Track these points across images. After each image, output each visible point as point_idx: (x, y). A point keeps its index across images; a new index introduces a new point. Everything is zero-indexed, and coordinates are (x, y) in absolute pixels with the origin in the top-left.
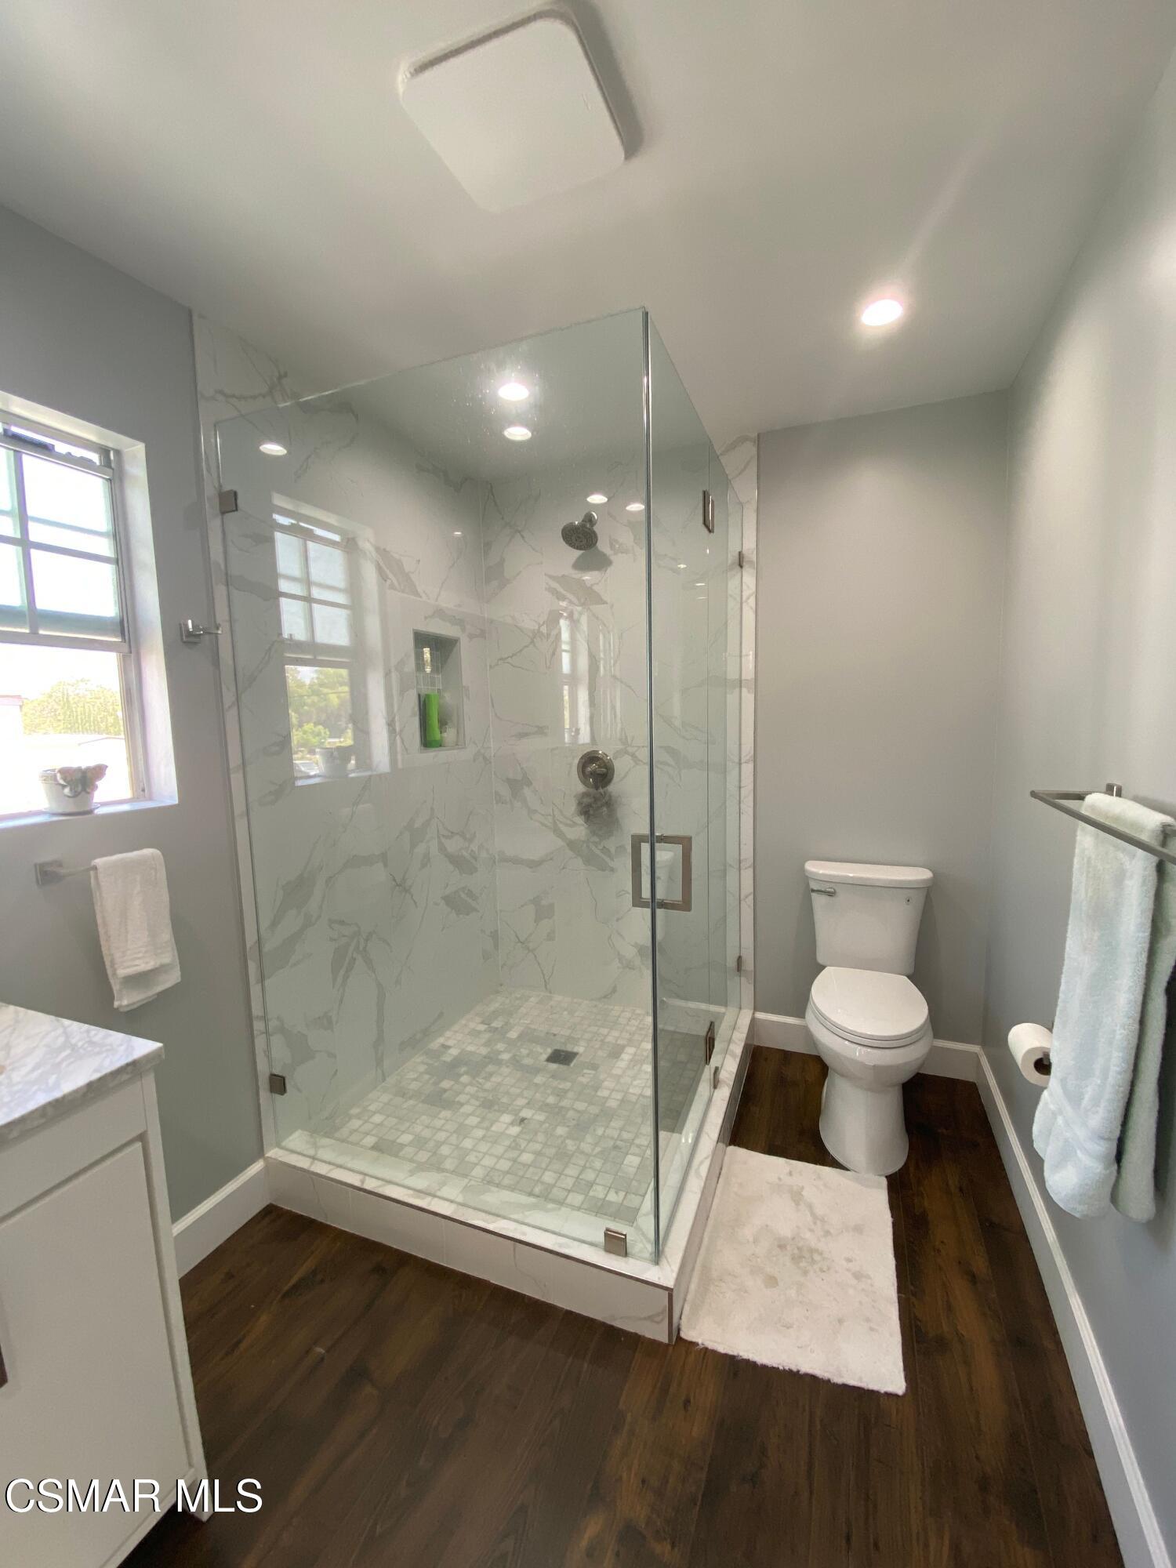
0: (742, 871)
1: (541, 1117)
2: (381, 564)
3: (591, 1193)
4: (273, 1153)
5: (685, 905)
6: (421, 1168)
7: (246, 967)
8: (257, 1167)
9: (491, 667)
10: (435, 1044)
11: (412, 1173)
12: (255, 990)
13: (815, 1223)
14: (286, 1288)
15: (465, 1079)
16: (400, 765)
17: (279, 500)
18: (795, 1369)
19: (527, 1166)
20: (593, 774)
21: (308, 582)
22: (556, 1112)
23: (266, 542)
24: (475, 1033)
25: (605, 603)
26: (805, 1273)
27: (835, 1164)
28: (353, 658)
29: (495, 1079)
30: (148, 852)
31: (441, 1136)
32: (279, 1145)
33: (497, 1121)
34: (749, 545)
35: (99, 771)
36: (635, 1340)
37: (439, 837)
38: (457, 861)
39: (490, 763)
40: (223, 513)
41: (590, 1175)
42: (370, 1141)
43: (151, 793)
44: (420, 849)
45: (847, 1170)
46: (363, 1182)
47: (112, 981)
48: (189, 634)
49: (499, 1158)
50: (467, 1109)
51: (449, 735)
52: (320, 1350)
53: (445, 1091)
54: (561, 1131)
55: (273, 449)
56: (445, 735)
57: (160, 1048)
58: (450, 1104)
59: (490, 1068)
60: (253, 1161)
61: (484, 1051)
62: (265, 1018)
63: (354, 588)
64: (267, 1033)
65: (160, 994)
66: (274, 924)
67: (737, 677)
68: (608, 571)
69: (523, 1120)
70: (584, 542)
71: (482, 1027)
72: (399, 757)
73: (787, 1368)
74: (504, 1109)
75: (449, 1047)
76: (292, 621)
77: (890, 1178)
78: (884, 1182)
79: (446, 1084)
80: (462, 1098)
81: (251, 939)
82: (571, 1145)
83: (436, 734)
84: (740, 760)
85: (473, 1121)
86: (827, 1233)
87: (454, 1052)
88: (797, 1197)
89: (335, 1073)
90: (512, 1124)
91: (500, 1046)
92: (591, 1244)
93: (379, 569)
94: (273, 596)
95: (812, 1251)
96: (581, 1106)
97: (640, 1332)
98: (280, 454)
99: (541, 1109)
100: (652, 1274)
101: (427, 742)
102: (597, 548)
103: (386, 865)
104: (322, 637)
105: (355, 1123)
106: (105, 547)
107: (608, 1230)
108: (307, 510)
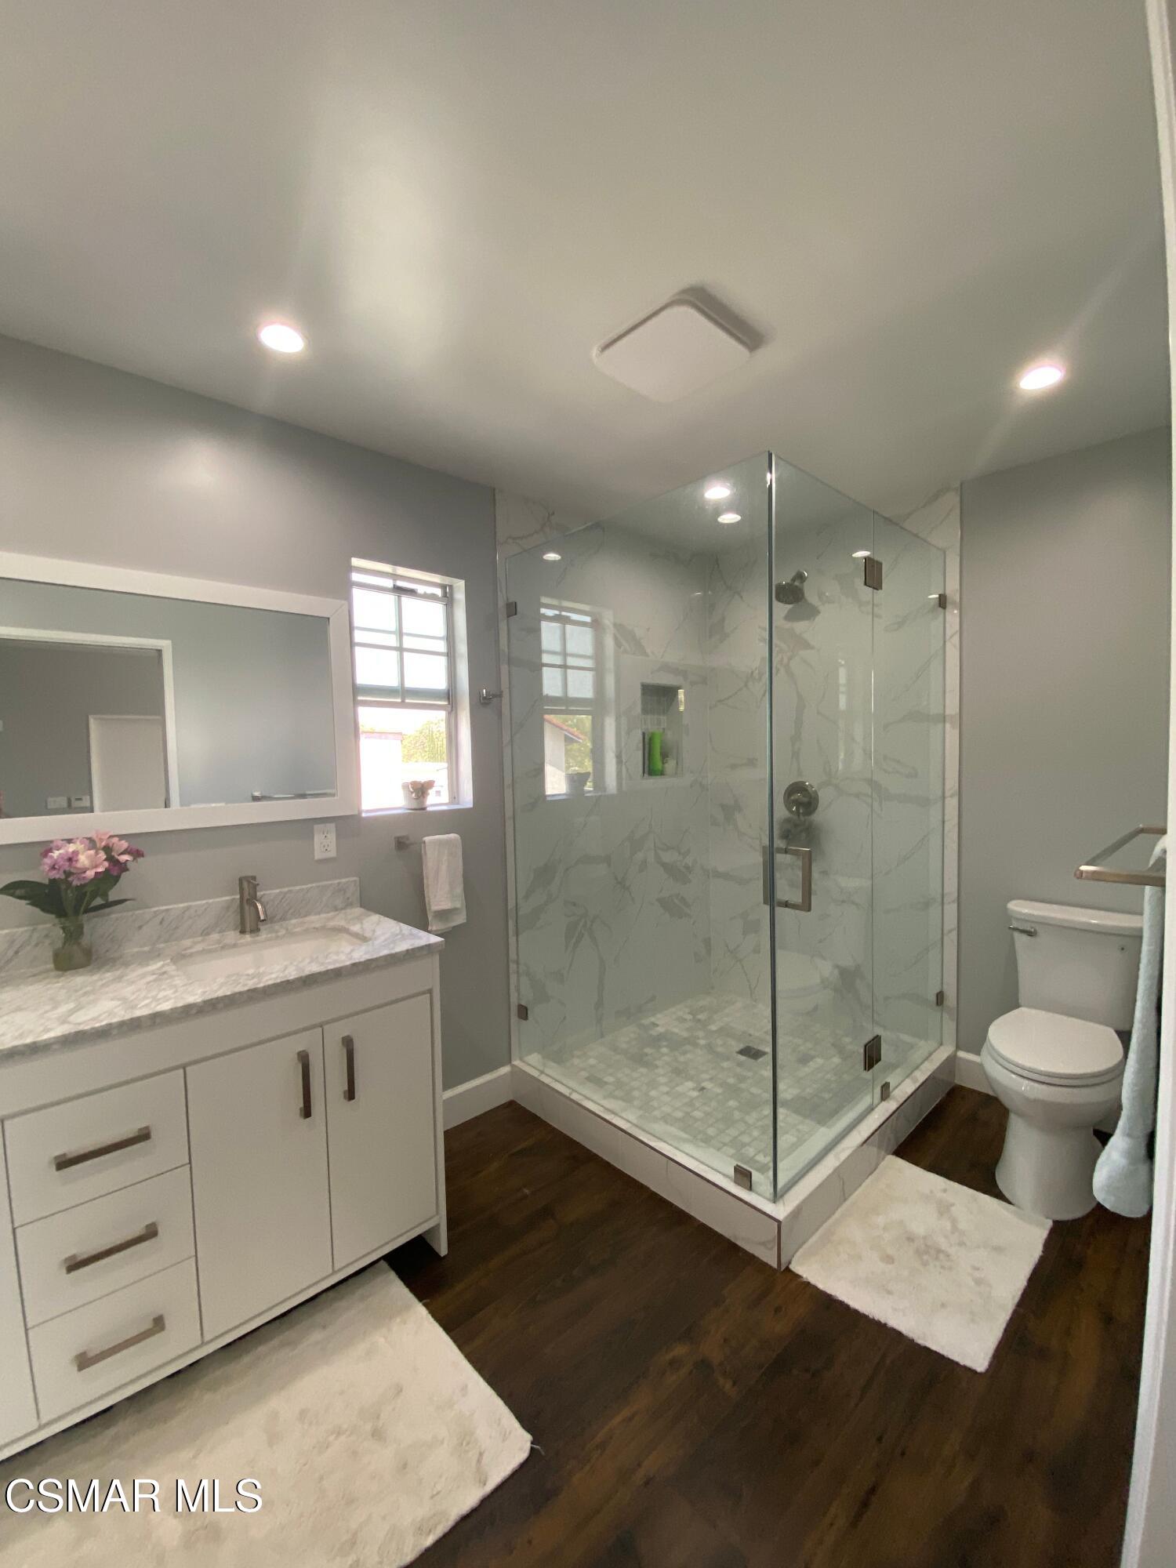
0: (946, 907)
1: (719, 1090)
2: (618, 636)
3: (743, 1151)
4: (517, 1063)
5: (806, 906)
6: (610, 1096)
7: (507, 921)
8: (505, 1070)
9: (710, 708)
10: (646, 1022)
11: (605, 1098)
12: (512, 940)
13: (953, 1233)
14: (515, 1150)
15: (664, 1050)
16: (624, 788)
17: (544, 600)
18: (883, 1321)
19: (696, 1120)
20: (798, 803)
21: (564, 654)
22: (733, 1091)
23: (536, 631)
24: (682, 1020)
25: (812, 648)
26: (925, 1264)
27: (999, 1195)
28: (596, 707)
29: (689, 1056)
30: (452, 836)
31: (635, 1084)
32: (521, 1059)
33: (682, 1084)
34: (952, 588)
35: (430, 784)
36: (752, 1258)
37: (655, 850)
38: (669, 869)
39: (707, 790)
40: (508, 617)
41: (746, 1139)
42: (584, 1074)
43: (458, 800)
44: (640, 856)
45: (1010, 1203)
46: (570, 1094)
47: (428, 912)
48: (485, 698)
49: (677, 1109)
50: (661, 1071)
51: (670, 765)
52: (526, 1191)
53: (647, 1055)
54: (732, 1103)
55: (552, 556)
56: (666, 765)
57: (442, 941)
58: (649, 1065)
59: (688, 1047)
60: (503, 1065)
61: (685, 1034)
62: (518, 963)
63: (598, 655)
64: (518, 972)
65: (454, 927)
66: (526, 897)
67: (942, 712)
68: (816, 619)
69: (703, 1089)
70: (791, 598)
71: (689, 1017)
72: (624, 782)
73: (876, 1319)
74: (691, 1079)
75: (657, 1025)
76: (551, 684)
77: (1056, 1223)
78: (1049, 1224)
79: (648, 1050)
80: (657, 1063)
81: (511, 904)
82: (737, 1115)
83: (659, 765)
84: (944, 793)
85: (662, 1080)
86: (962, 1244)
87: (661, 1030)
88: (944, 1209)
89: (565, 1018)
90: (693, 1089)
91: (701, 1034)
92: (724, 1175)
93: (616, 639)
94: (537, 667)
95: (939, 1251)
96: (754, 1090)
97: (756, 1254)
98: (557, 559)
99: (721, 1085)
100: (768, 1208)
101: (650, 770)
102: (806, 600)
103: (609, 865)
104: (573, 693)
105: (576, 1061)
106: (442, 646)
107: (737, 1165)
108: (566, 604)
